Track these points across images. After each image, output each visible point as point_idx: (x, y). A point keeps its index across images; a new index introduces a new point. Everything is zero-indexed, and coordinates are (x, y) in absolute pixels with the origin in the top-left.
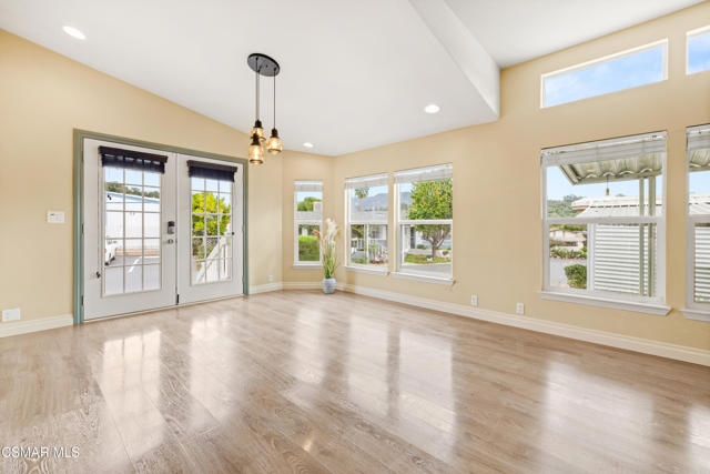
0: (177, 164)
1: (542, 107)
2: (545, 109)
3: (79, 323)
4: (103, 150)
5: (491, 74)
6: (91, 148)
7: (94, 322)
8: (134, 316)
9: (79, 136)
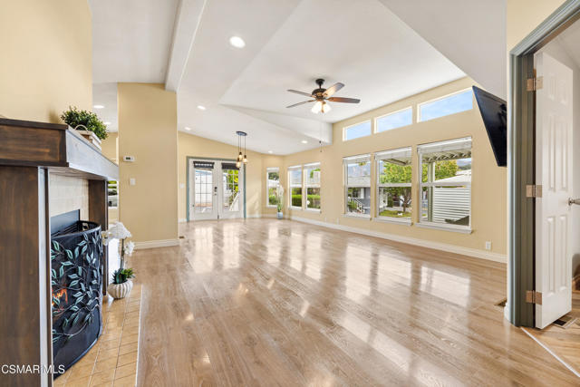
0: (218, 165)
1: (344, 140)
2: (345, 142)
3: (188, 221)
4: (195, 162)
5: (326, 129)
6: (191, 161)
7: (193, 221)
8: (204, 222)
9: (188, 158)
